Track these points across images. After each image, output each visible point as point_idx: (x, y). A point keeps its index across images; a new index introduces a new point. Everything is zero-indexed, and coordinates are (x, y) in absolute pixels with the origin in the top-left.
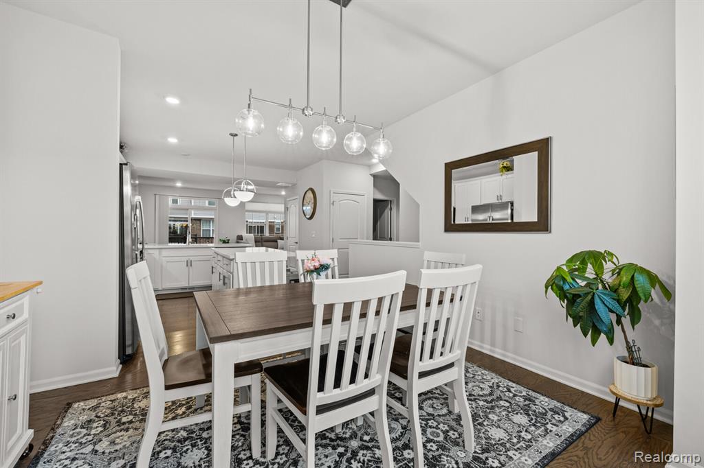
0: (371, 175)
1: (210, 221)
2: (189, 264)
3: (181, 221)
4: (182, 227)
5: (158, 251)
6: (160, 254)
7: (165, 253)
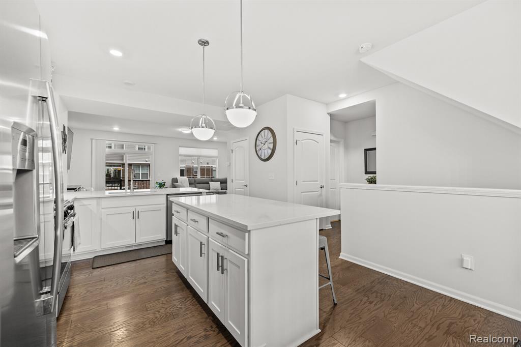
0: (328, 113)
1: (139, 166)
2: (136, 215)
3: (114, 166)
4: (115, 171)
5: (95, 202)
6: (98, 204)
7: (104, 203)
